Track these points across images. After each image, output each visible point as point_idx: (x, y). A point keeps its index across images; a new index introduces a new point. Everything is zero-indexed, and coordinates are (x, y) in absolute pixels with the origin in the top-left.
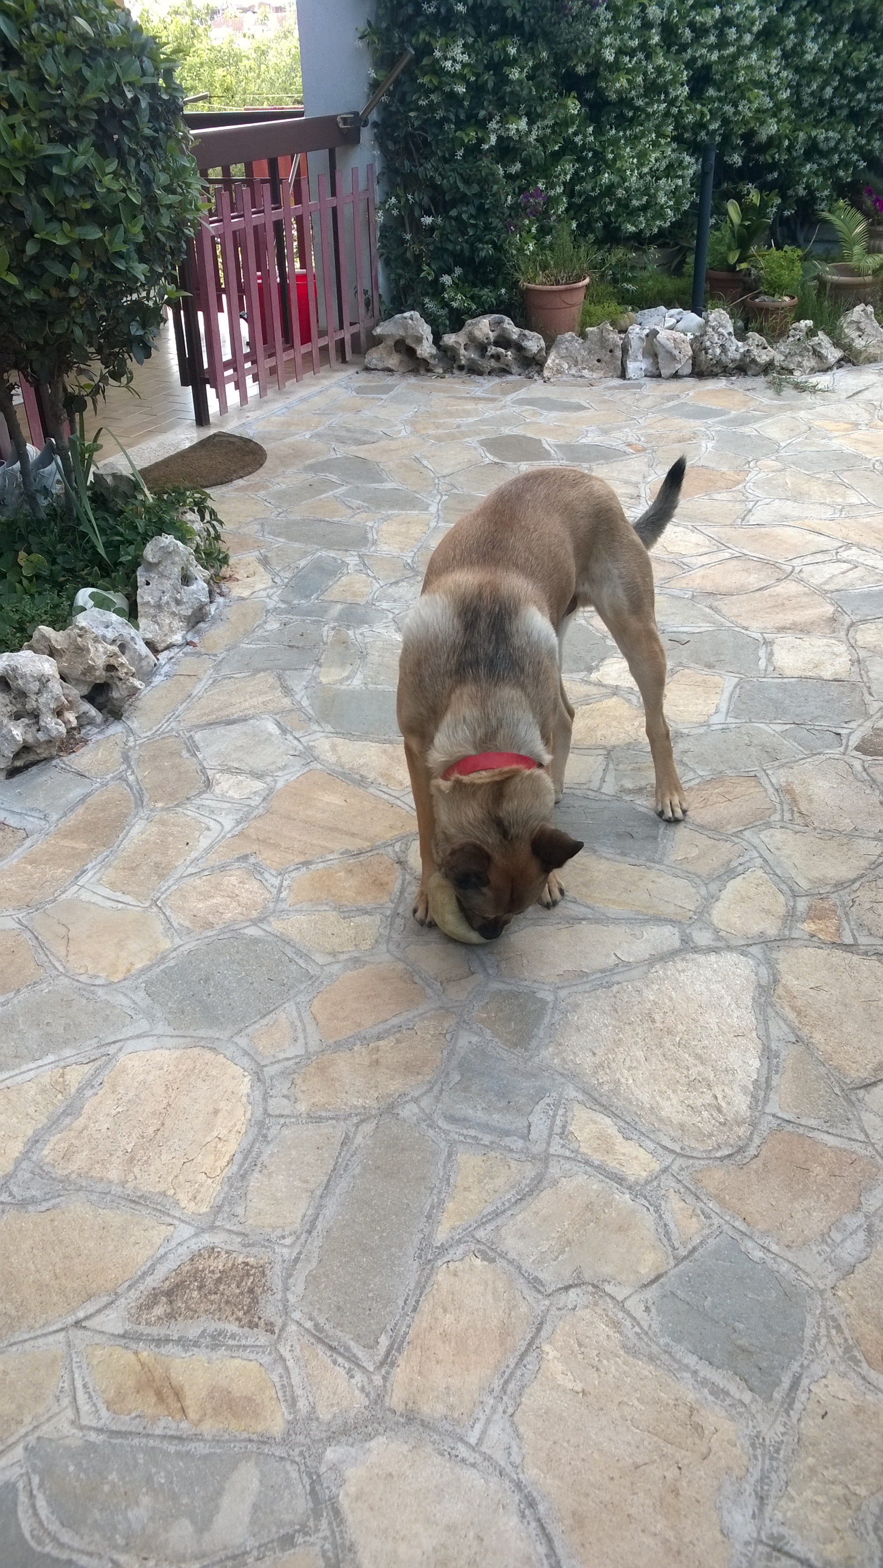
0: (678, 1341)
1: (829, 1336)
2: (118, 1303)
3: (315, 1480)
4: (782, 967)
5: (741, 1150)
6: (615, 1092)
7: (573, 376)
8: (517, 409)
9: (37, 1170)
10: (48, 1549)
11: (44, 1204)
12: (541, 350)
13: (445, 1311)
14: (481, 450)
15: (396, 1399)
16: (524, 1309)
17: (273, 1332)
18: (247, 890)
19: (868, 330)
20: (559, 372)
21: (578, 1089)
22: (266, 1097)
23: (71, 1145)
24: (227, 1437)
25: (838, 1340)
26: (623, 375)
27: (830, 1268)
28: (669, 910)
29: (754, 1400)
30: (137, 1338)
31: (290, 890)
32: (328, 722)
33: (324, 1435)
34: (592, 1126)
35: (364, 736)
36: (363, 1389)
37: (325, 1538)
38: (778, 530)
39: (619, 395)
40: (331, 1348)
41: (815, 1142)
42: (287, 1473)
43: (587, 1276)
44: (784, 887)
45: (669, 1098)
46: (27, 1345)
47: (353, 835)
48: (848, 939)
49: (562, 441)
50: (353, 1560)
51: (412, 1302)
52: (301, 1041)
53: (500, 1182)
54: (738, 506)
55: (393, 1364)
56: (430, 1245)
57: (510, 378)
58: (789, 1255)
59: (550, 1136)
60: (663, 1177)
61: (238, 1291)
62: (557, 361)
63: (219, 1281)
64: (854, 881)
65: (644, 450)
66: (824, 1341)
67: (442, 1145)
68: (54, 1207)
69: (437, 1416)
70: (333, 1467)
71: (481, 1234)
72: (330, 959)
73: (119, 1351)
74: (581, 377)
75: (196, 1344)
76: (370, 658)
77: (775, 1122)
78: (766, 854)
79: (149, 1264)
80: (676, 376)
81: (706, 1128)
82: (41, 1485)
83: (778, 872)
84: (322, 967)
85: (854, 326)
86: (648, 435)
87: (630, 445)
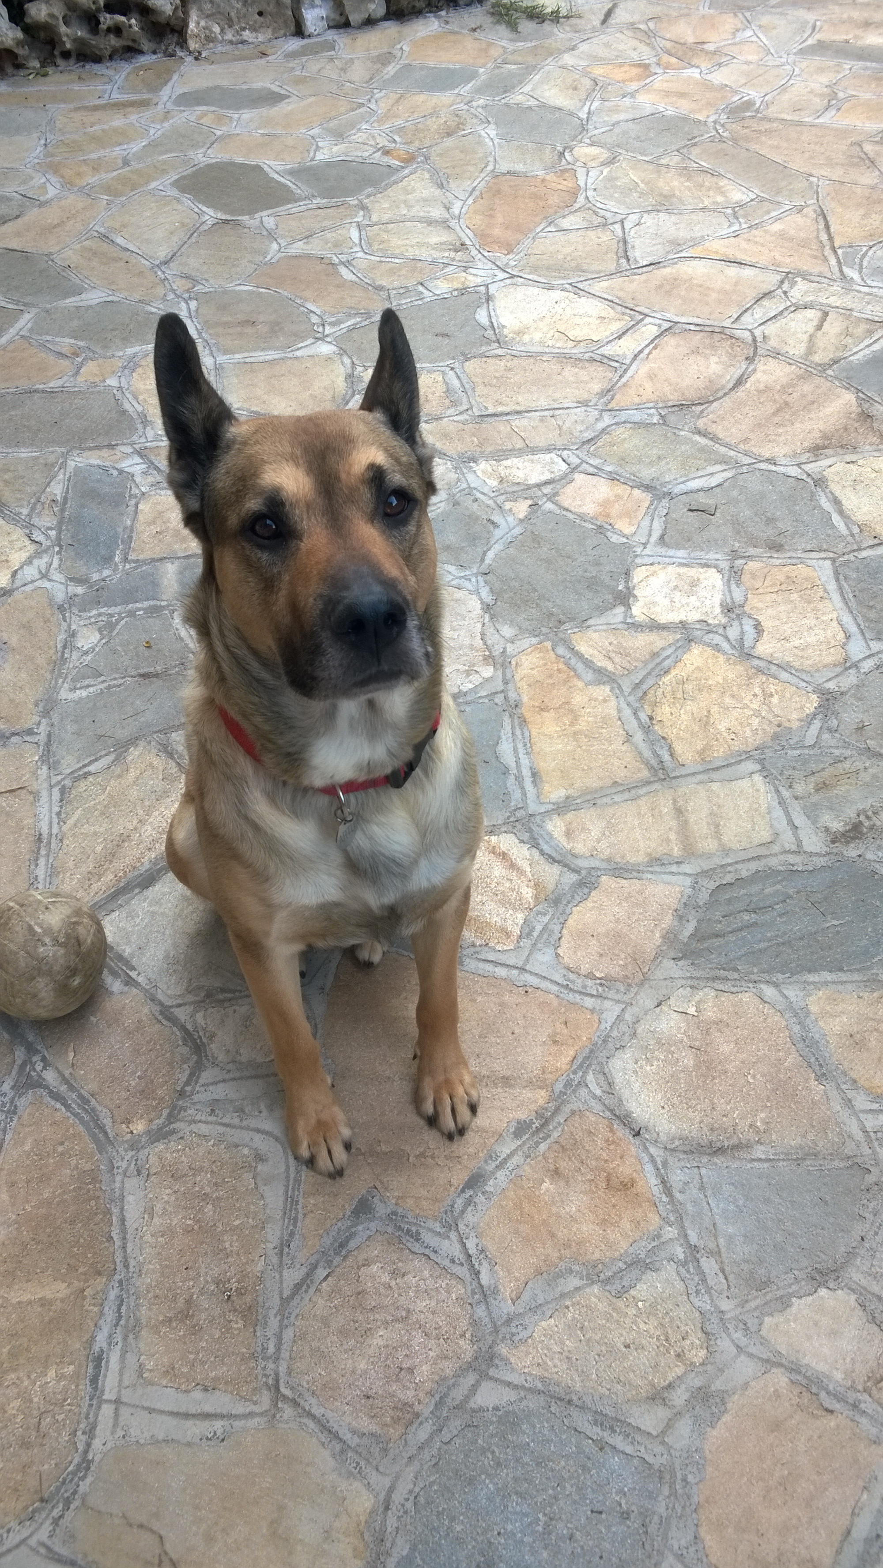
7: (231, 42)
8: (192, 117)
12: (176, 9)
14: (187, 201)
18: (418, 1291)
20: (209, 39)
26: (299, 31)
38: (687, 269)
39: (314, 65)
54: (605, 237)
62: (202, 23)
65: (410, 159)
72: (661, 1413)
74: (243, 42)
80: (370, 22)
84: (660, 1439)
86: (401, 130)
87: (387, 153)
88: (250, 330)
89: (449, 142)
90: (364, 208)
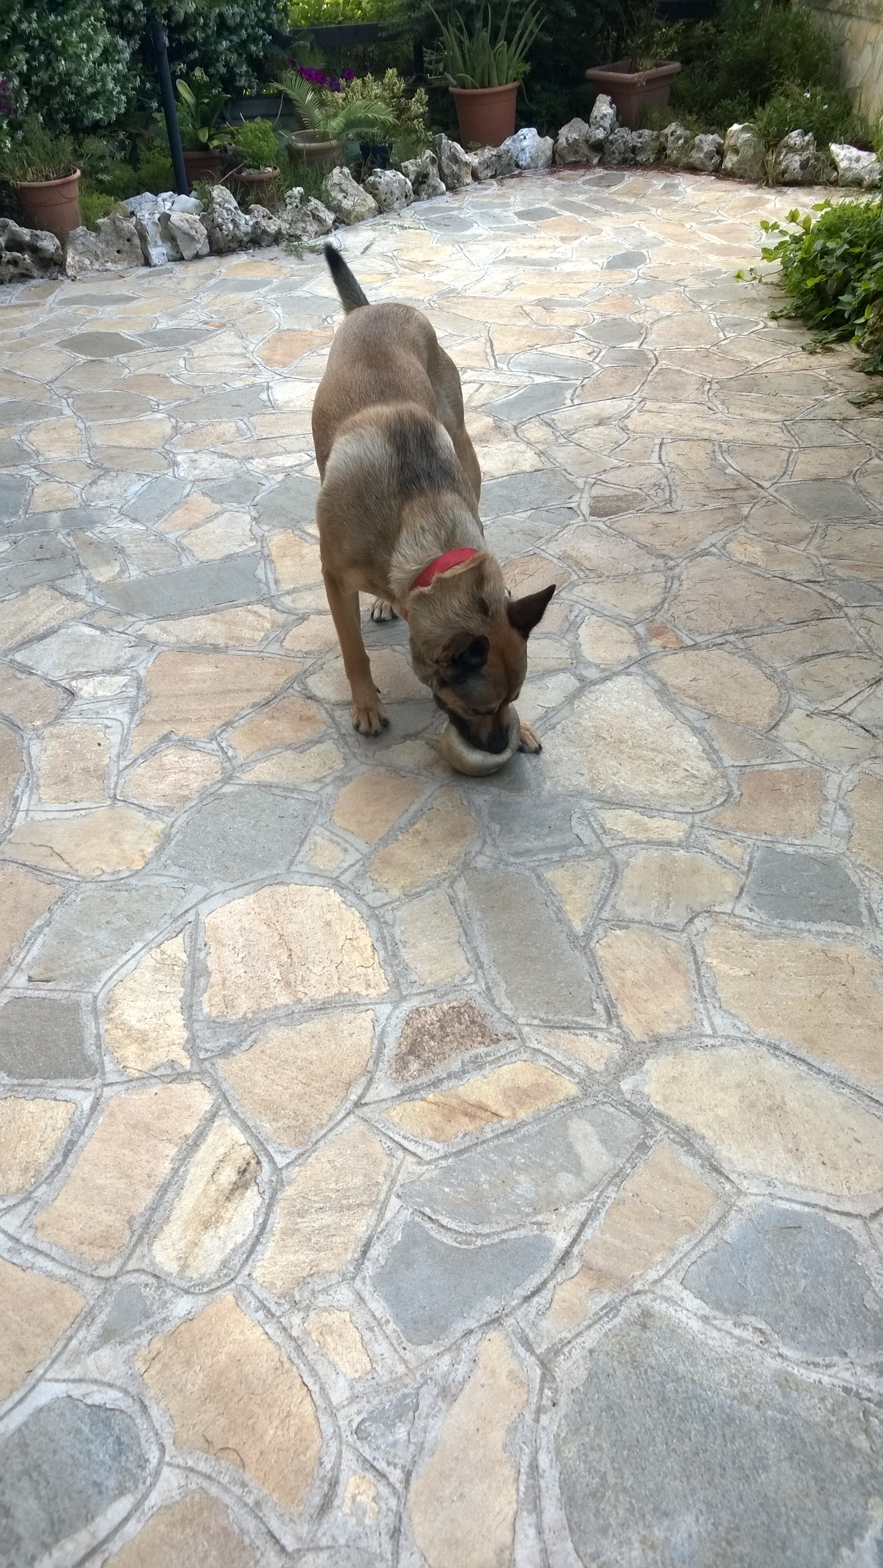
0: (784, 918)
1: (866, 876)
2: (377, 1077)
3: (629, 1105)
4: (660, 674)
5: (730, 794)
6: (617, 792)
7: (98, 270)
8: (70, 310)
9: (213, 1025)
10: (479, 1243)
11: (244, 1044)
12: (57, 249)
13: (623, 970)
14: (66, 352)
15: (637, 1034)
16: (674, 945)
17: (515, 1038)
18: (193, 761)
19: (350, 190)
20: (82, 268)
21: (592, 800)
22: (361, 898)
23: (224, 996)
24: (543, 1114)
25: (874, 876)
26: (147, 263)
27: (838, 839)
28: (552, 663)
29: (855, 930)
30: (416, 1090)
31: (234, 749)
32: (139, 612)
33: (610, 1078)
34: (620, 819)
35: (183, 614)
36: (610, 1040)
37: (666, 1133)
39: (157, 282)
40: (564, 1028)
41: (771, 772)
42: (605, 1111)
43: (697, 908)
44: (618, 622)
45: (657, 783)
46: (329, 1136)
47: (248, 690)
48: (691, 643)
49: (141, 330)
50: (695, 1135)
51: (595, 975)
52: (351, 849)
53: (589, 878)
55: (617, 1017)
56: (577, 938)
57: (34, 282)
58: (808, 842)
59: (598, 837)
60: (695, 830)
61: (463, 1027)
62: (77, 258)
63: (442, 1027)
64: (663, 602)
65: (223, 325)
66: (866, 880)
67: (527, 873)
68: (255, 1042)
69: (674, 1031)
70: (633, 1093)
71: (605, 915)
72: (318, 786)
73: (408, 1106)
74: (107, 270)
75: (464, 1072)
76: (128, 551)
77: (737, 770)
78: (587, 604)
79: (376, 1042)
80: (198, 257)
81: (696, 790)
82: (434, 1211)
83: (606, 613)
84: (317, 792)
85: (338, 188)
86: (216, 312)
87: (206, 323)
88: (109, 410)
89: (249, 316)
90: (188, 350)
